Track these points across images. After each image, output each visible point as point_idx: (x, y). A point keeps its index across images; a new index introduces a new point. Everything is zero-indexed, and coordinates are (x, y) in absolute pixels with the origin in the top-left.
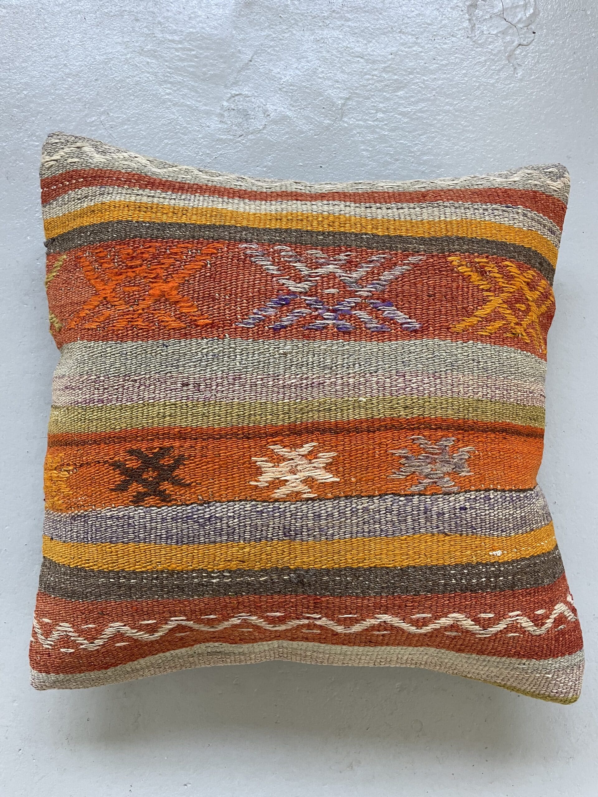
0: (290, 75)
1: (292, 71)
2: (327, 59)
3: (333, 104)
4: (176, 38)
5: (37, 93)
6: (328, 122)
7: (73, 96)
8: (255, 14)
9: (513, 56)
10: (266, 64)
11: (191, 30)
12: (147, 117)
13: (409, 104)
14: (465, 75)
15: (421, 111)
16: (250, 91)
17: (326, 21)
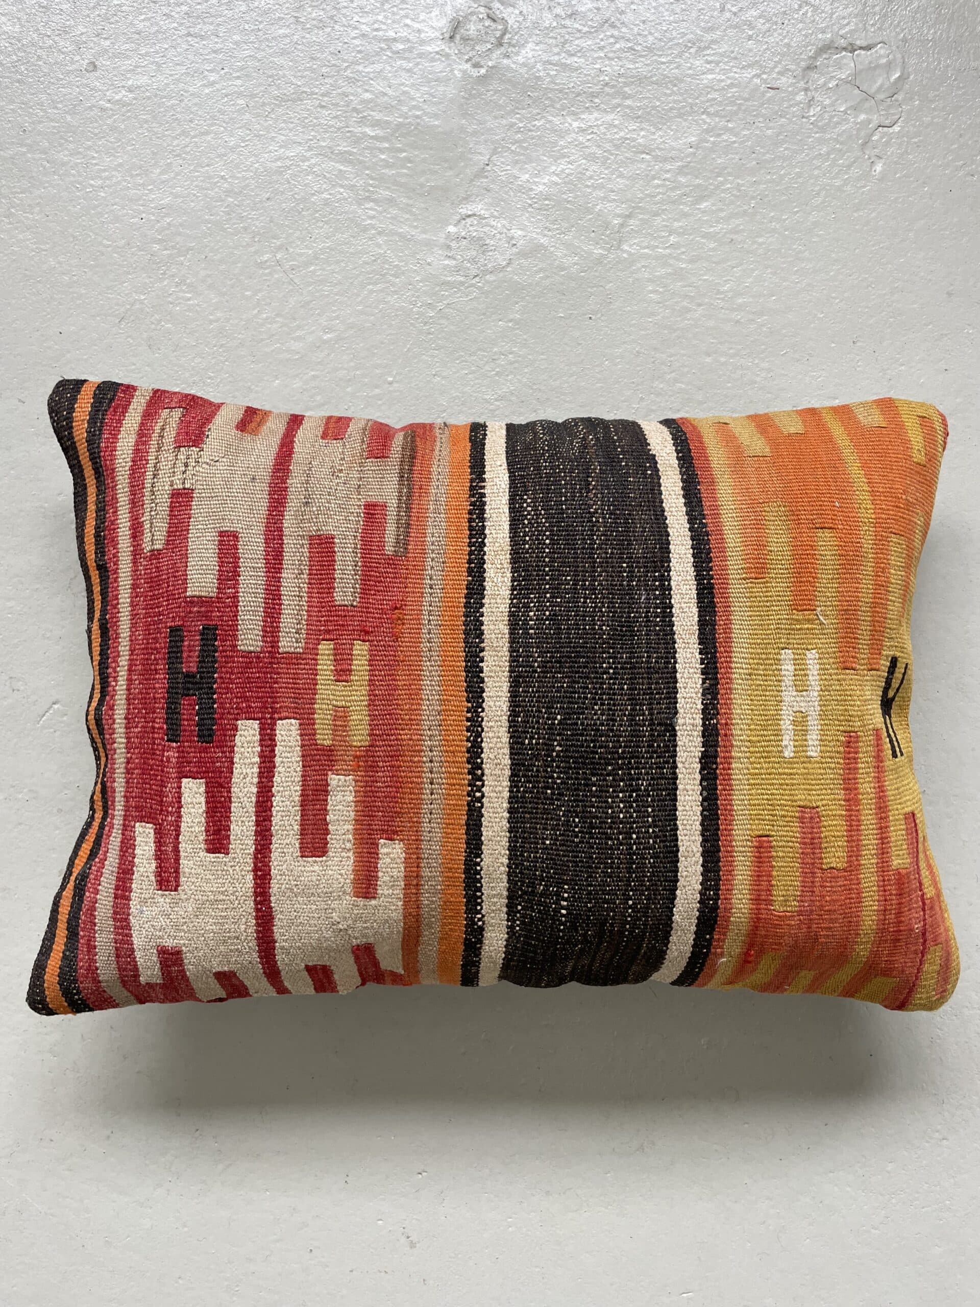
0: (544, 184)
1: (548, 177)
2: (598, 158)
3: (607, 225)
4: (379, 132)
5: (185, 221)
6: (600, 251)
7: (234, 224)
8: (491, 93)
9: (870, 144)
10: (509, 167)
11: (400, 120)
12: (343, 253)
13: (718, 222)
14: (799, 175)
15: (735, 231)
16: (486, 210)
17: (596, 100)
